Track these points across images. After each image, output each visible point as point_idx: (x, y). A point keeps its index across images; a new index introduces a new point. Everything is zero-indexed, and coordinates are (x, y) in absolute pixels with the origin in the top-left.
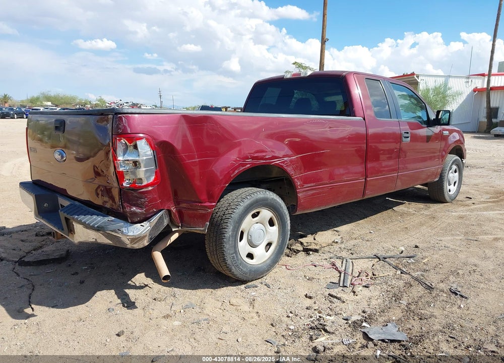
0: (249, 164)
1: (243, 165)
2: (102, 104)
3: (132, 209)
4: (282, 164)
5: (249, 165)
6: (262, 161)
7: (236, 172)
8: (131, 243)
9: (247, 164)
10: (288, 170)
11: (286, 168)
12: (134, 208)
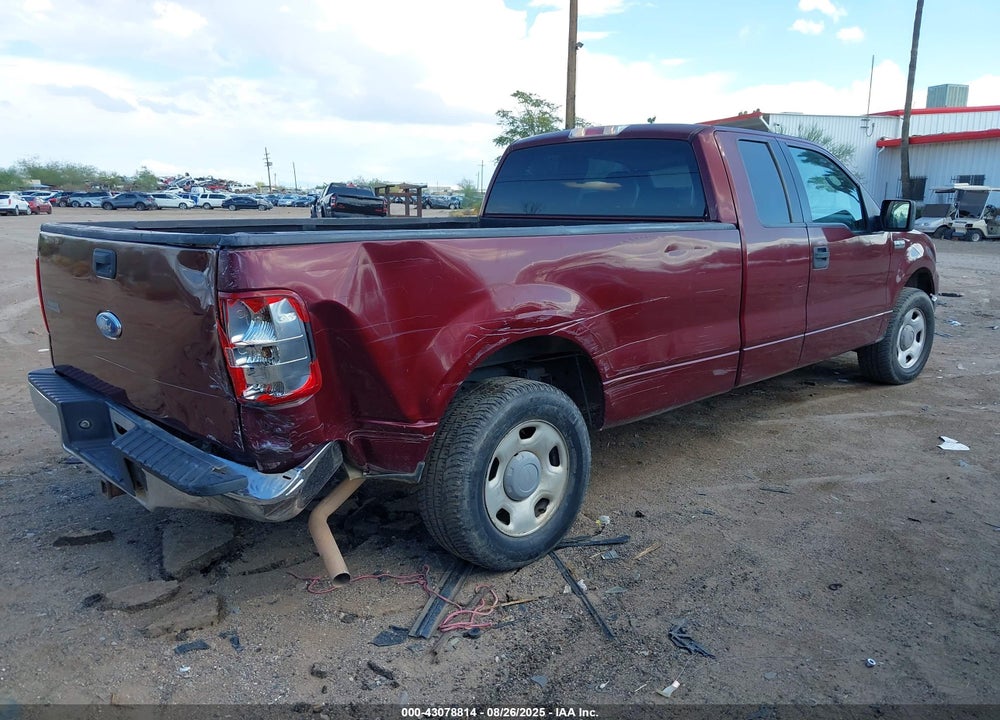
0: (505, 337)
1: (493, 340)
2: (149, 183)
3: (264, 446)
4: (573, 333)
5: (504, 340)
6: (531, 330)
7: (479, 355)
8: (265, 513)
9: (500, 338)
10: (584, 344)
11: (579, 339)
12: (269, 444)
